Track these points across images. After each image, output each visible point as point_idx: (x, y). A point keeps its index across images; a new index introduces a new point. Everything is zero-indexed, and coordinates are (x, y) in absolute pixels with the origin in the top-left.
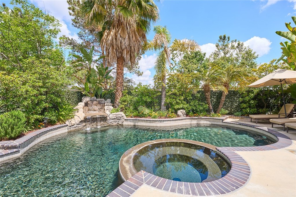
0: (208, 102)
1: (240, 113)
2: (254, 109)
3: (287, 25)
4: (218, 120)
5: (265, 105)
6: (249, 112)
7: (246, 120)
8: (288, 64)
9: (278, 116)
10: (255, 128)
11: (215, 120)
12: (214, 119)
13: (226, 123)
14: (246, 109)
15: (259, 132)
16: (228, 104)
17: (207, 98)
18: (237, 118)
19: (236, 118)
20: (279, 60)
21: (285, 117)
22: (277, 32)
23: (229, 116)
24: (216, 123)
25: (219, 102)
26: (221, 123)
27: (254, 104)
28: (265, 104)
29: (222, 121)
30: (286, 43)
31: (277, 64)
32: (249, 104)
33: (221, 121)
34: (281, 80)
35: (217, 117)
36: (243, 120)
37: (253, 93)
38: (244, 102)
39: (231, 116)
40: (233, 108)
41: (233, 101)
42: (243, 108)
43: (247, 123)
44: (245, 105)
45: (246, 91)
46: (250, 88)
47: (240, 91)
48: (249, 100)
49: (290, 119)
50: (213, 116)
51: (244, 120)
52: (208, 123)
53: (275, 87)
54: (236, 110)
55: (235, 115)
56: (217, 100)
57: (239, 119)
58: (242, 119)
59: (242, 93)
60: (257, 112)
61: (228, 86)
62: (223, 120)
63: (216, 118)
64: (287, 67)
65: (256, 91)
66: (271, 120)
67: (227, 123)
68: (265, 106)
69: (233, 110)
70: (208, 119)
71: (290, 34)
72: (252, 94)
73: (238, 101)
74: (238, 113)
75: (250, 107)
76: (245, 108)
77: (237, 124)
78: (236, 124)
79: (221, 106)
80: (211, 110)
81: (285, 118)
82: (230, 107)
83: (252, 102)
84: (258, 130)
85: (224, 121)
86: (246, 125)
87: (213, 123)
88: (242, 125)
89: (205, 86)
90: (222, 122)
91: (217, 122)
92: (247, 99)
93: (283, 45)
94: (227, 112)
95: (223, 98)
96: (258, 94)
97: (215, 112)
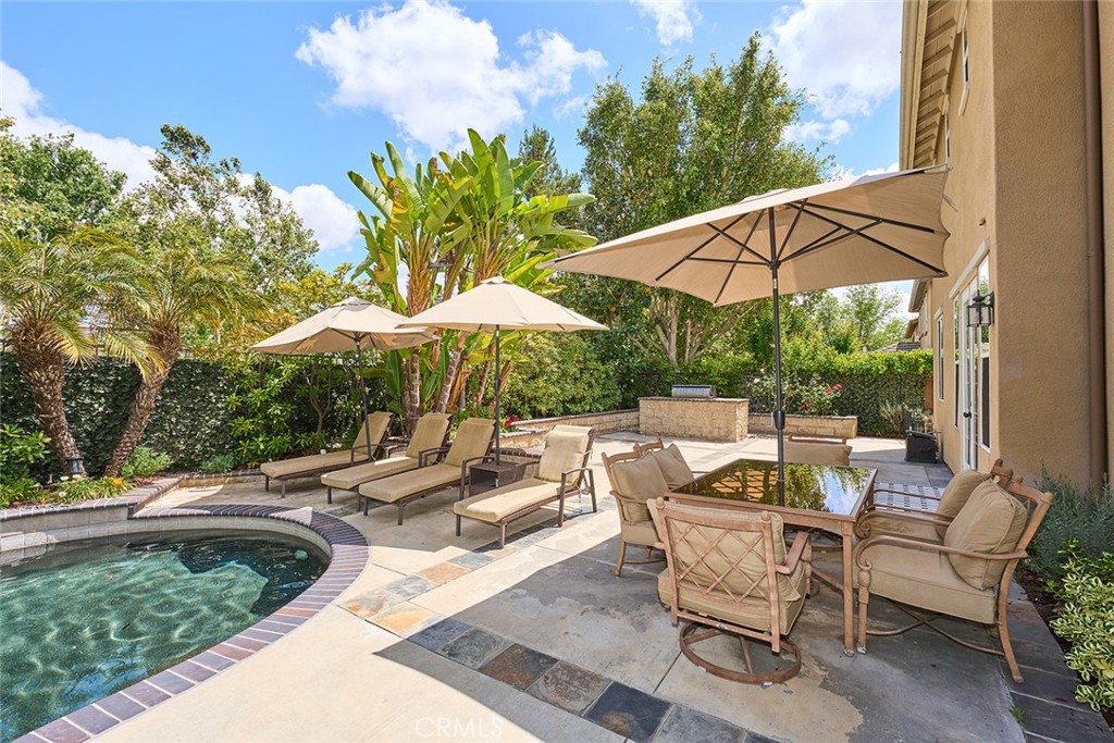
0: (48, 421)
1: (226, 461)
2: (282, 436)
3: (375, 159)
4: (106, 513)
5: (321, 417)
6: (263, 451)
7: (251, 485)
8: (381, 288)
9: (350, 455)
10: (273, 518)
11: (87, 516)
12: (78, 510)
13: (151, 517)
14: (251, 440)
15: (283, 531)
16: (177, 423)
17: (40, 397)
18: (216, 484)
19: (209, 484)
20: (359, 271)
21: (366, 457)
22: (351, 174)
23: (176, 480)
24: (90, 532)
25: (126, 418)
26: (122, 527)
27: (283, 417)
28: (320, 414)
29: (131, 512)
30: (375, 219)
31: (355, 282)
32: (266, 417)
33: (124, 513)
34: (358, 337)
35: (101, 496)
36: (238, 486)
37: (278, 375)
38: (243, 411)
39: (186, 476)
40: (198, 440)
41: (198, 410)
42: (242, 437)
43: (246, 501)
44: (247, 425)
45: (256, 367)
46: (268, 353)
47: (230, 364)
48: (266, 404)
49: (377, 463)
50: (72, 494)
51: (243, 486)
52: (39, 538)
53: (347, 355)
54: (212, 446)
55: (208, 472)
56: (115, 405)
57: (221, 487)
58: (234, 482)
59: (240, 375)
60: (294, 448)
61: (172, 341)
62: (132, 508)
63: (95, 503)
64: (377, 296)
65: (288, 368)
66: (325, 476)
67: (155, 518)
68: (320, 421)
69: (199, 446)
70: (35, 522)
71: (383, 197)
72: (277, 380)
73: (222, 409)
74: (218, 459)
75: (268, 429)
76: (250, 436)
77: (202, 515)
78: (198, 515)
79: (131, 436)
80: (70, 461)
81: (367, 461)
82: (184, 435)
83: (275, 409)
84: (282, 524)
85: (138, 514)
86: (242, 512)
87: (73, 534)
88: (223, 515)
89: (27, 331)
90: (129, 519)
91: (100, 523)
92: (256, 396)
93: (364, 221)
94: (165, 459)
95: (147, 399)
96: (297, 379)
97: (96, 472)
